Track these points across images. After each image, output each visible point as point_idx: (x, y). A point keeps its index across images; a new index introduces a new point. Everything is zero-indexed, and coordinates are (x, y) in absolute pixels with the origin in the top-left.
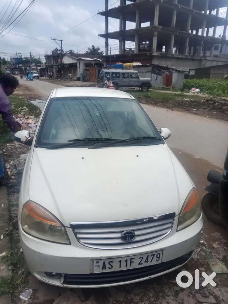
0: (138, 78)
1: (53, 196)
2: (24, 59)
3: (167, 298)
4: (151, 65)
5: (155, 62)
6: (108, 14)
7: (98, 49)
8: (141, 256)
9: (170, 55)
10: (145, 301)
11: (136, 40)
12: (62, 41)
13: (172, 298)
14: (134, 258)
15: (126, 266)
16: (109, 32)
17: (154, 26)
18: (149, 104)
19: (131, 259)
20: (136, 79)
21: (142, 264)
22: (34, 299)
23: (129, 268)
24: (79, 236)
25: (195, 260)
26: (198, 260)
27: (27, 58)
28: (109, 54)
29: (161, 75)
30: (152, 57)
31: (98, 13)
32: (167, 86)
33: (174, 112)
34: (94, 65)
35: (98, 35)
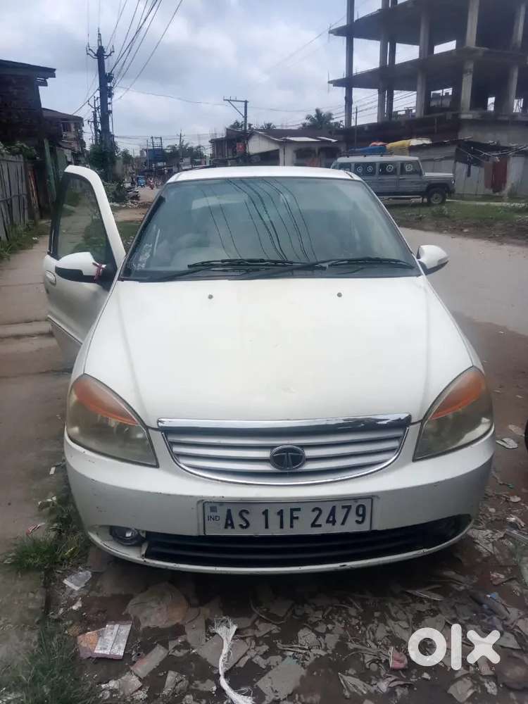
0: (420, 173)
1: (132, 365)
2: (167, 151)
3: (391, 622)
4: (453, 143)
5: (466, 135)
6: (352, 31)
7: (330, 116)
8: (316, 505)
9: (505, 115)
10: (337, 623)
11: (419, 87)
12: (246, 102)
13: (405, 625)
14: (299, 510)
15: (282, 527)
16: (354, 72)
17: (465, 47)
18: (441, 232)
19: (292, 510)
20: (415, 178)
21: (320, 526)
22: (91, 590)
23: (287, 531)
24: (176, 449)
25: (485, 555)
26: (492, 556)
27: (173, 148)
28: (353, 124)
29: (478, 163)
30: (458, 124)
31: (331, 32)
32: (494, 192)
33: (502, 247)
34: (319, 153)
35: (329, 82)
